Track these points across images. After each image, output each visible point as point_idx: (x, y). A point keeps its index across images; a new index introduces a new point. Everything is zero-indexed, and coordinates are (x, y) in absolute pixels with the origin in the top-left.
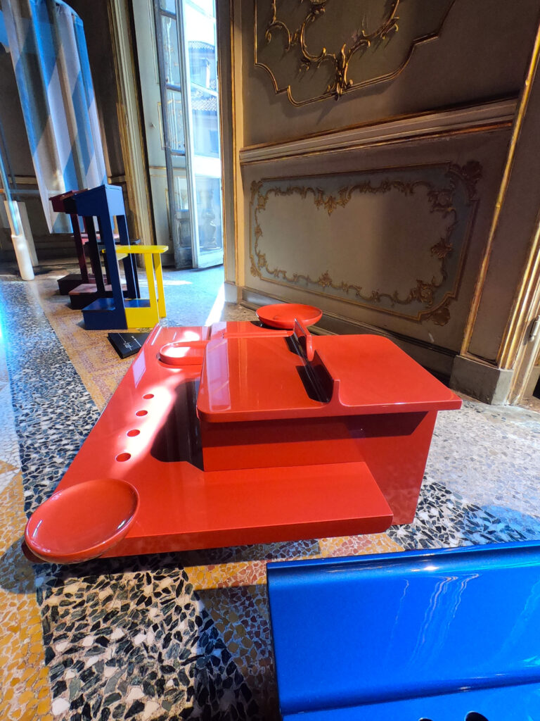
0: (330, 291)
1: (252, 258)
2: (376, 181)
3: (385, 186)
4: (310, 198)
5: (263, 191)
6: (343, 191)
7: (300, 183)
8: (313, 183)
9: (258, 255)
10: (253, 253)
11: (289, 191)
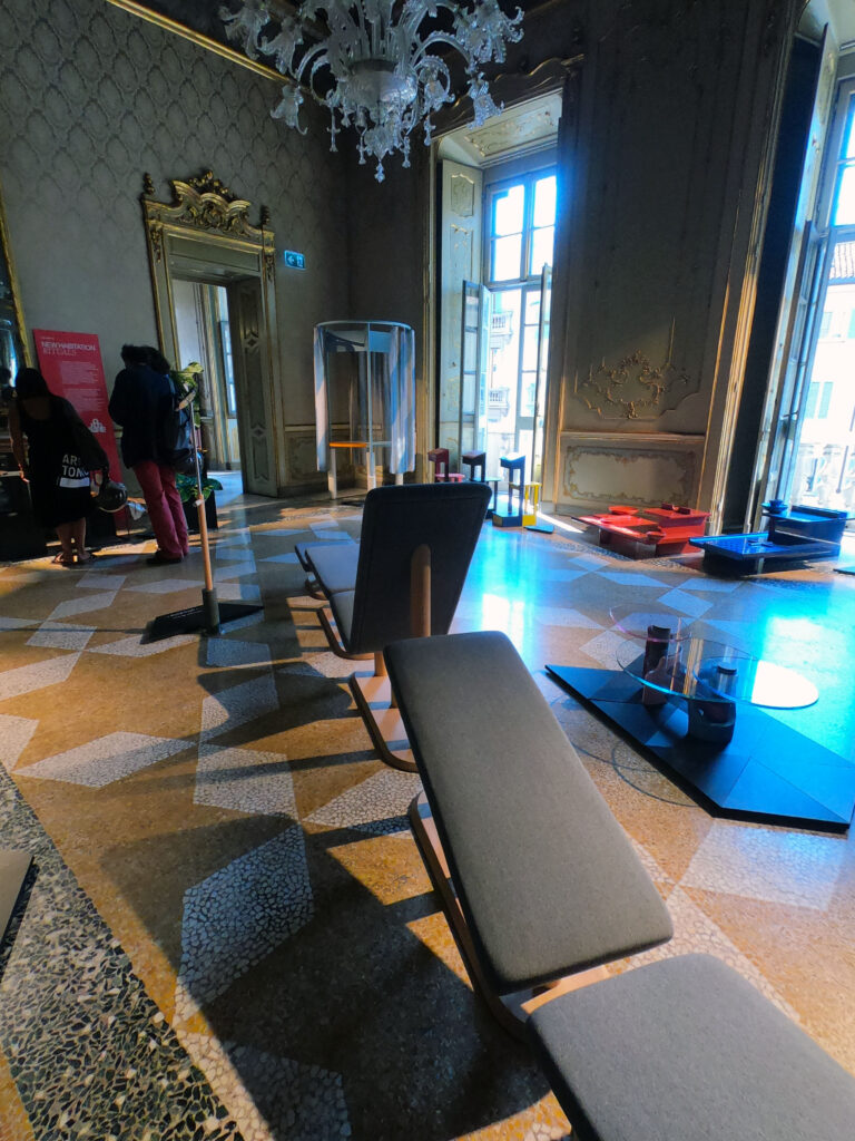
0: (626, 501)
1: (565, 487)
2: (650, 454)
3: (655, 456)
4: (613, 457)
5: (577, 452)
6: (633, 457)
7: (606, 451)
8: (615, 452)
9: (571, 485)
10: (566, 484)
11: (598, 453)
